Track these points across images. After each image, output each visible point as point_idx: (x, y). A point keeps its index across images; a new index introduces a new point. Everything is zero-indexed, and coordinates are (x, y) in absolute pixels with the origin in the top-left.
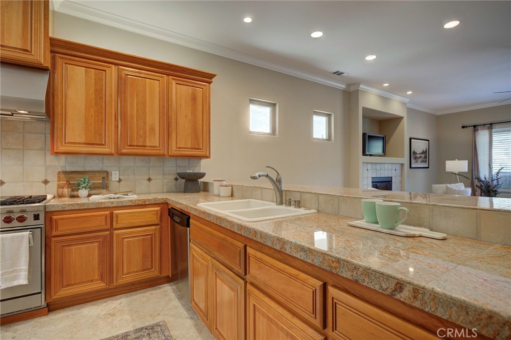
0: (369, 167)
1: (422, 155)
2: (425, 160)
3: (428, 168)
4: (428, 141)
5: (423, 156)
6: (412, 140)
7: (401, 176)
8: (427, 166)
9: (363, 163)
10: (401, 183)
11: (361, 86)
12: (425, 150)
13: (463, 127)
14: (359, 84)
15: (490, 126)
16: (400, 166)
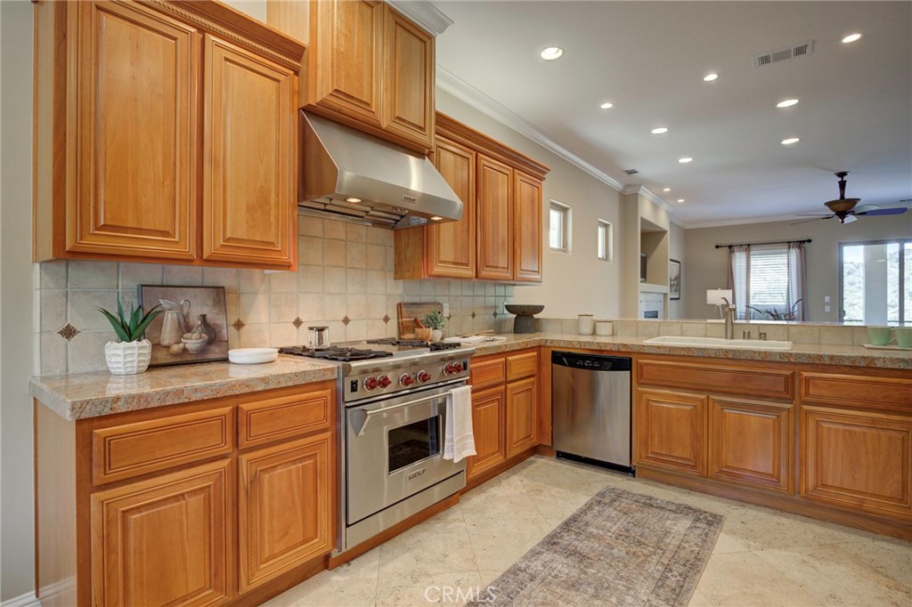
1: (675, 282)
2: (677, 288)
3: (678, 299)
4: (680, 263)
7: (664, 310)
8: (677, 297)
11: (641, 189)
12: (677, 276)
13: (717, 247)
14: (640, 186)
15: (747, 247)
16: (662, 296)
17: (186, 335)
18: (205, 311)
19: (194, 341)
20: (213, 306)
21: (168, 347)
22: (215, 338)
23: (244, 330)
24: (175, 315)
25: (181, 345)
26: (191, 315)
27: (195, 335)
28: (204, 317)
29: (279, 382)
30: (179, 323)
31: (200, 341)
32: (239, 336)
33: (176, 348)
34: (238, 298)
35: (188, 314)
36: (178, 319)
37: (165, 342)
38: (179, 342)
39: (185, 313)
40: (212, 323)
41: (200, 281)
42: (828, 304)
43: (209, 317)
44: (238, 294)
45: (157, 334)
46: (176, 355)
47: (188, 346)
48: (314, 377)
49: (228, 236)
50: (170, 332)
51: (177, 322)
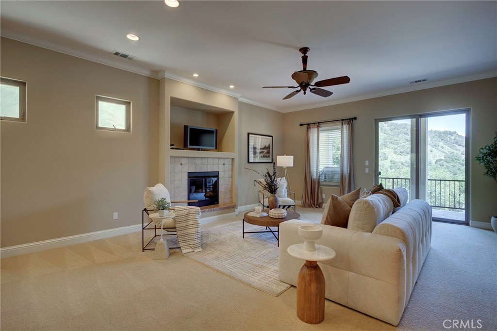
0: (184, 161)
1: (263, 150)
2: (267, 155)
4: (272, 137)
5: (265, 151)
6: (250, 135)
7: (232, 171)
9: (171, 157)
10: (232, 177)
11: (166, 74)
12: (267, 146)
13: (301, 125)
14: (164, 71)
15: (318, 124)
16: (230, 160)
42: (367, 167)
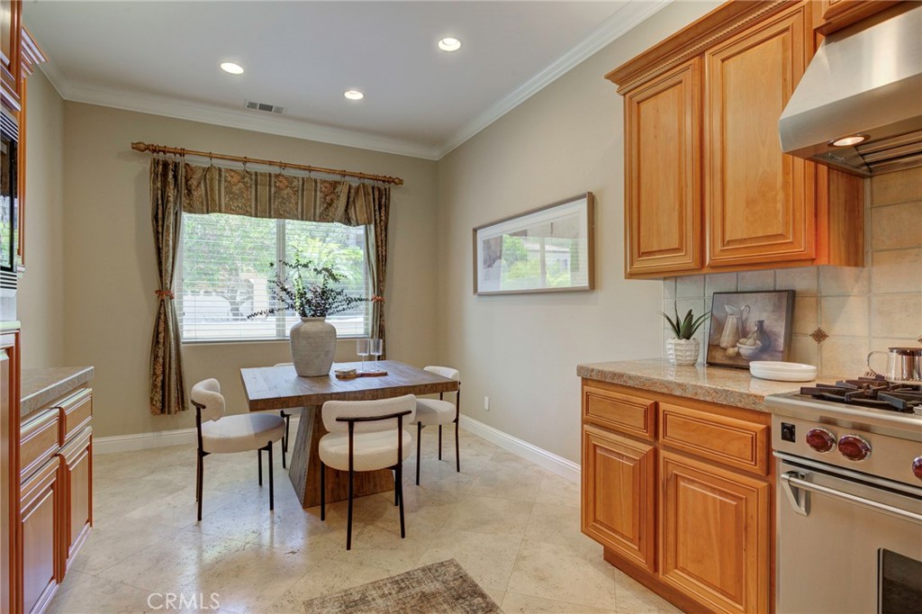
17: (741, 340)
18: (764, 317)
19: (748, 347)
20: (772, 312)
21: (725, 349)
22: (769, 346)
23: (826, 342)
24: (735, 320)
25: (736, 349)
26: (749, 321)
27: (750, 341)
28: (761, 323)
29: (696, 394)
30: (737, 328)
31: (753, 347)
32: (820, 349)
33: (731, 351)
34: (818, 303)
35: (747, 319)
36: (737, 324)
37: (723, 345)
38: (734, 346)
39: (744, 318)
40: (768, 330)
41: (772, 285)
43: (766, 323)
44: (818, 297)
45: (719, 336)
46: (730, 358)
47: (742, 351)
48: (741, 402)
49: (727, 239)
50: (729, 336)
51: (735, 326)
